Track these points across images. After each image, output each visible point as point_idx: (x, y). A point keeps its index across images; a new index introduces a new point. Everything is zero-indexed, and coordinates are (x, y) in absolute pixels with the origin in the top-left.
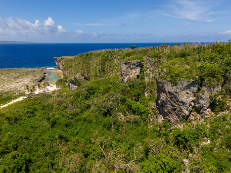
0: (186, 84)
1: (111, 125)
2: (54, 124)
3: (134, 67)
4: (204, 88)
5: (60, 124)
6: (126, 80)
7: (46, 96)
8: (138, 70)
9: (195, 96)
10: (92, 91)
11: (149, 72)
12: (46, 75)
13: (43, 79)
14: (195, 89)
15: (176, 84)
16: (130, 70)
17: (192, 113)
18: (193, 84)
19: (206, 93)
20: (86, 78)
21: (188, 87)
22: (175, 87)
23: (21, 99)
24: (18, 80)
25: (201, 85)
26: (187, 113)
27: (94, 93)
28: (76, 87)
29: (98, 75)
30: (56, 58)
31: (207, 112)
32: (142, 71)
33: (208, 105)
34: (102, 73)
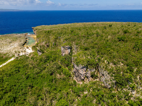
0: (81, 67)
1: (53, 80)
2: (27, 78)
3: (67, 49)
4: (88, 70)
5: (31, 77)
6: (63, 55)
7: (26, 58)
8: (69, 50)
9: (85, 72)
10: (48, 58)
11: (74, 52)
12: (27, 39)
13: (26, 43)
14: (85, 69)
15: (78, 66)
16: (65, 50)
17: (85, 78)
18: (84, 67)
19: (89, 71)
20: (47, 46)
21: (83, 68)
22: (78, 67)
23: (12, 59)
24: (12, 44)
25: (87, 68)
26: (83, 78)
27: (49, 59)
28: (41, 53)
29: (53, 47)
30: (33, 27)
31: (90, 79)
32: (71, 51)
33: (90, 76)
34: (55, 46)
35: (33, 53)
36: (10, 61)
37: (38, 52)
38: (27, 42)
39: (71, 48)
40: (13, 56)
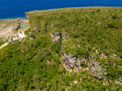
0: (71, 56)
2: (19, 64)
3: (57, 35)
4: (78, 59)
5: (22, 63)
6: (53, 41)
7: (18, 43)
8: (59, 37)
9: (75, 61)
10: (39, 44)
11: (64, 38)
12: (20, 24)
13: (19, 27)
14: (75, 58)
15: (68, 55)
16: (55, 37)
17: (75, 66)
18: (74, 56)
19: (79, 61)
20: (39, 31)
21: (72, 57)
22: (67, 56)
24: (6, 29)
25: (77, 57)
26: (72, 66)
28: (33, 39)
29: (43, 32)
30: (25, 13)
31: (80, 68)
32: (61, 38)
33: (80, 65)
34: (45, 31)
35: (26, 38)
36: (3, 46)
37: (30, 37)
38: (21, 27)
39: (60, 35)
40: (7, 41)
